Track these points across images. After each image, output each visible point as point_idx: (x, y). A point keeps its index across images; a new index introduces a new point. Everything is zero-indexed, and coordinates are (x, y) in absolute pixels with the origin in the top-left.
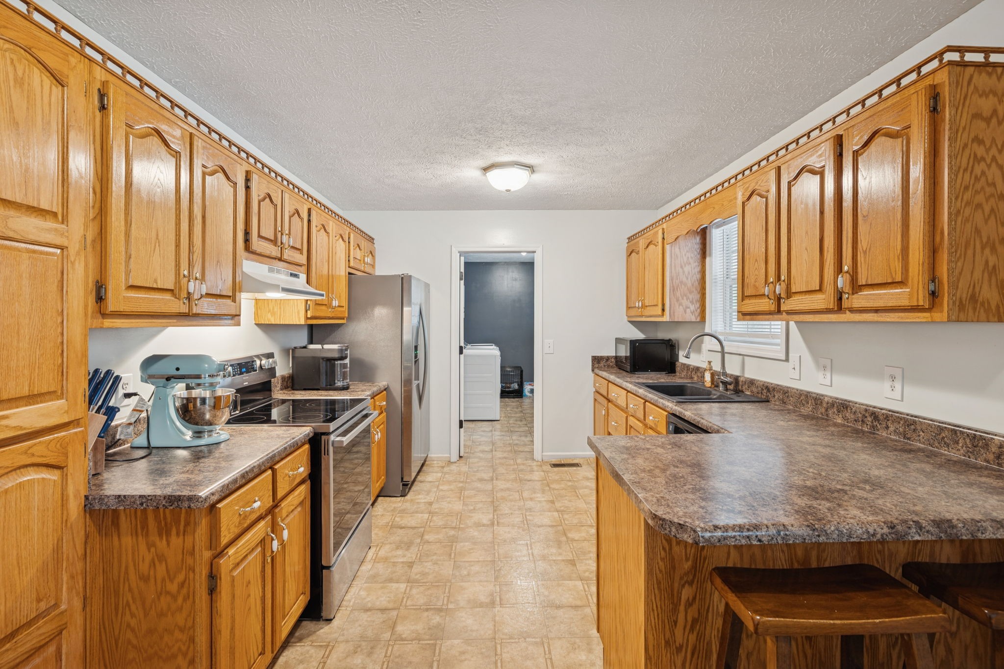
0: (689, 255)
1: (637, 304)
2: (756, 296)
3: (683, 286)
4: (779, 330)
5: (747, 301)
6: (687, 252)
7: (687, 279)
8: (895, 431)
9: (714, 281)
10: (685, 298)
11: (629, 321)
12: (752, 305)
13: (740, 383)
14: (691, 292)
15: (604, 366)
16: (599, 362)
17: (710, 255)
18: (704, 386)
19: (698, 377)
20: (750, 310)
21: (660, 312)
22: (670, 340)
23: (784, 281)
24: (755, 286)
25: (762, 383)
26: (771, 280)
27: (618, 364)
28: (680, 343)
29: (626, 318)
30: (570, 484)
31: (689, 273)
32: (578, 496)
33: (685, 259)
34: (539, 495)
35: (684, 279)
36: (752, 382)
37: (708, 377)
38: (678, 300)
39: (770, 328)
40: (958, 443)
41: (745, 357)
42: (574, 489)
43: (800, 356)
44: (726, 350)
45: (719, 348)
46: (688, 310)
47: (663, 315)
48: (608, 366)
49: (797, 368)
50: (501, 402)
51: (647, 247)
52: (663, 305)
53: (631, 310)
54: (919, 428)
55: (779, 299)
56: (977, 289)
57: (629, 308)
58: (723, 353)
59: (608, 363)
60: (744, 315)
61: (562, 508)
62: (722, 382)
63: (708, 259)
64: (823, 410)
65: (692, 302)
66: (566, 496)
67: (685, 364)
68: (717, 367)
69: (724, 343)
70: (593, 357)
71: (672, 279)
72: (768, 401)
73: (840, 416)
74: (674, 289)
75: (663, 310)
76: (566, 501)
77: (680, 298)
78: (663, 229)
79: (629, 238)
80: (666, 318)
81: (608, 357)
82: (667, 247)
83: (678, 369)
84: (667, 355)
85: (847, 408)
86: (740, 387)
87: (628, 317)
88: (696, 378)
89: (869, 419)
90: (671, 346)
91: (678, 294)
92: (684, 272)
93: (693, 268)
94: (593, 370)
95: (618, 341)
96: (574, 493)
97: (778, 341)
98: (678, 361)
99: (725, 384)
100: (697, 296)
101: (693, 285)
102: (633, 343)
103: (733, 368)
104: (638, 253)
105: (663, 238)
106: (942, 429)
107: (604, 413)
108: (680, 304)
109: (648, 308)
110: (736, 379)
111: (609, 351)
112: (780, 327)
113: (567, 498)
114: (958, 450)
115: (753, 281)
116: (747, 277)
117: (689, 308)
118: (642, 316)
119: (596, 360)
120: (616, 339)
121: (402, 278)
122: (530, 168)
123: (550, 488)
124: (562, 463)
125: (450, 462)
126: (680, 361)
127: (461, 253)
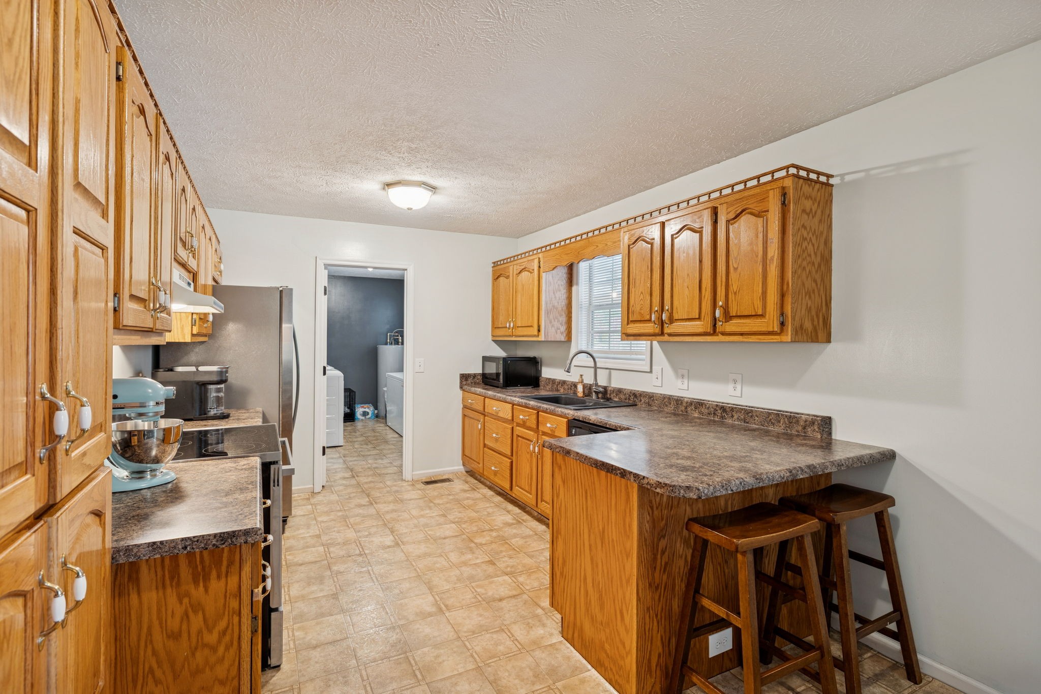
0: (559, 282)
1: (508, 324)
2: (641, 321)
3: (555, 310)
4: (644, 348)
5: (631, 325)
6: (558, 280)
7: (558, 303)
8: (738, 418)
9: (580, 306)
10: (556, 320)
11: (493, 340)
12: (634, 328)
13: (609, 392)
14: (561, 315)
15: (472, 383)
16: (466, 380)
17: (577, 284)
18: (578, 396)
19: (564, 389)
20: (635, 332)
21: (536, 333)
22: (535, 358)
23: (668, 310)
24: (640, 313)
25: (629, 391)
26: (656, 309)
27: (487, 380)
28: (543, 361)
29: (490, 338)
31: (559, 299)
32: (464, 507)
33: (557, 287)
34: (427, 511)
35: (556, 304)
36: (620, 391)
37: (580, 388)
38: (551, 322)
39: (631, 347)
40: (780, 422)
41: (612, 371)
42: (457, 501)
43: (662, 368)
44: (598, 365)
45: (592, 364)
46: (558, 331)
47: (538, 336)
48: (475, 383)
49: (660, 377)
50: (345, 426)
51: (520, 273)
52: (539, 326)
53: (497, 330)
54: (754, 414)
55: (662, 323)
56: (803, 322)
57: (495, 327)
58: (596, 368)
59: (476, 379)
60: (627, 336)
61: (456, 519)
62: (595, 392)
63: (574, 288)
64: (683, 408)
65: (561, 324)
67: (550, 379)
68: (589, 380)
69: (597, 360)
70: (461, 374)
71: (546, 304)
72: (636, 405)
73: (697, 411)
74: (548, 313)
75: (539, 331)
77: (553, 321)
78: (539, 258)
79: (494, 263)
80: (542, 338)
81: (475, 374)
82: (544, 275)
83: (542, 383)
84: (531, 371)
85: (702, 405)
86: (608, 396)
87: (493, 336)
88: (562, 390)
89: (719, 411)
90: (534, 362)
91: (551, 317)
92: (555, 297)
93: (562, 294)
94: (461, 387)
95: (485, 359)
96: (459, 505)
97: (644, 357)
98: (541, 376)
99: (597, 393)
100: (563, 319)
101: (562, 310)
102: (504, 359)
103: (602, 382)
104: (508, 277)
105: (540, 267)
106: (770, 414)
107: (480, 427)
108: (553, 326)
109: (520, 329)
110: (605, 388)
111: (476, 368)
112: (645, 345)
113: (455, 510)
114: (780, 426)
115: (638, 309)
116: (633, 306)
117: (559, 329)
118: (512, 336)
119: (464, 378)
120: (483, 357)
121: (281, 292)
122: (433, 189)
123: (434, 503)
124: (433, 479)
125: (313, 493)
126: (543, 376)
127: (326, 266)
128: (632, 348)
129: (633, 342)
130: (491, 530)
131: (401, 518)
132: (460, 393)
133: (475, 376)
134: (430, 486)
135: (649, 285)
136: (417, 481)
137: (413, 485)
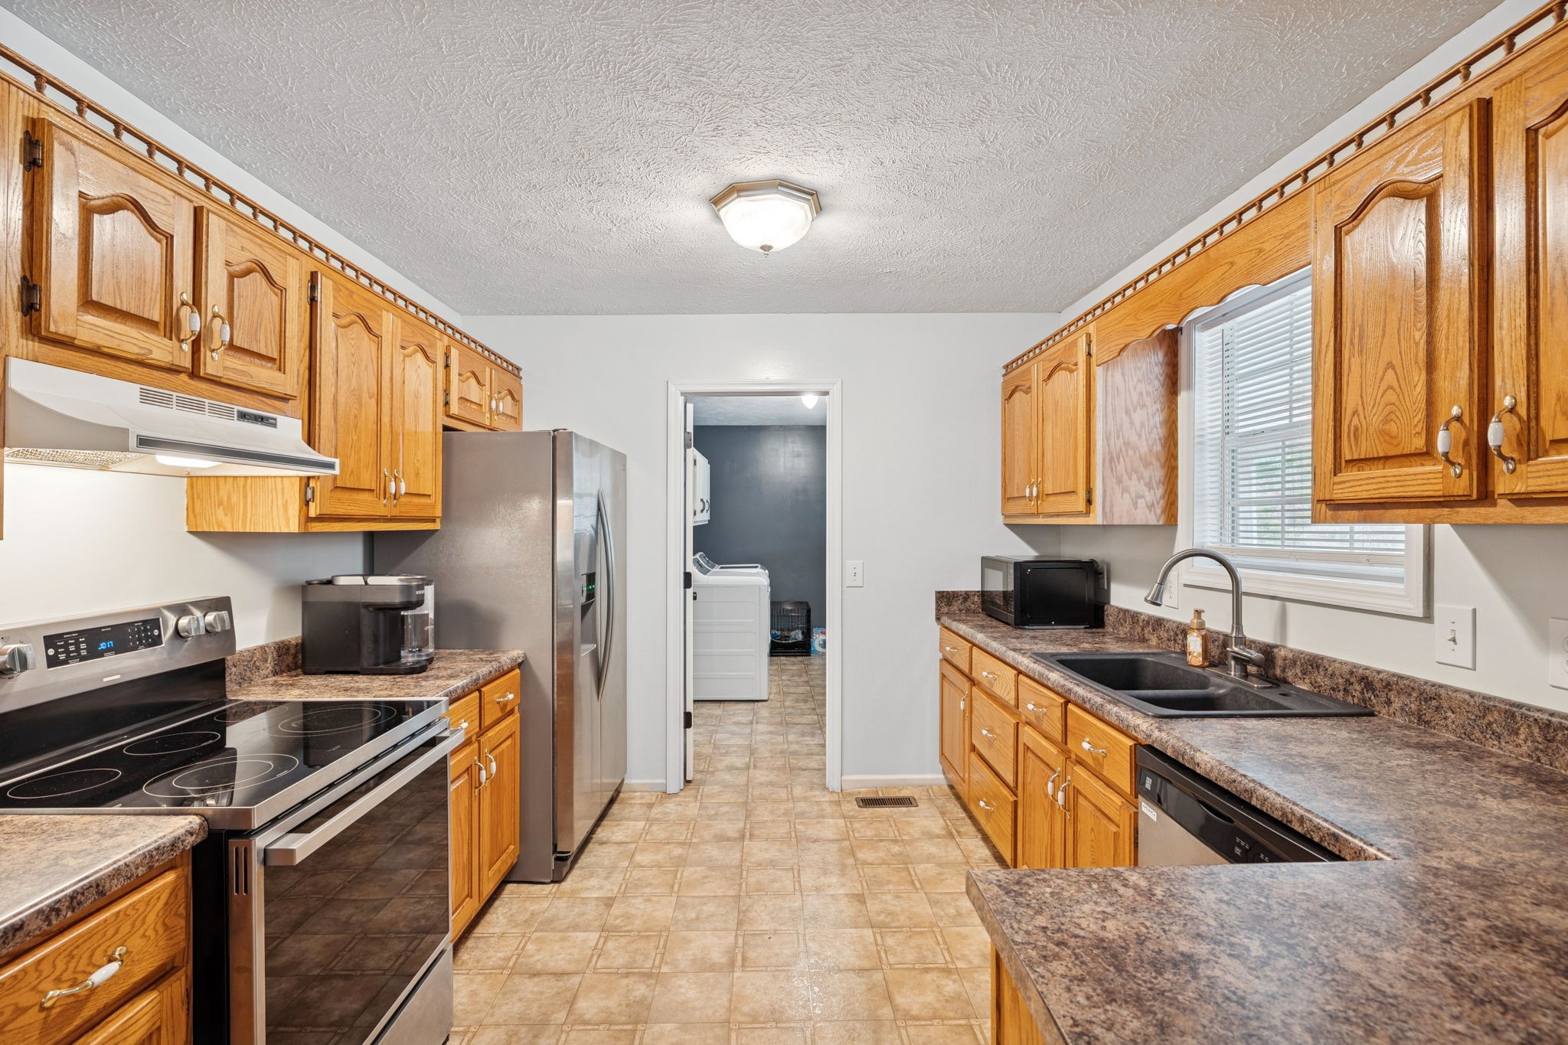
0: (1142, 387)
1: (1028, 490)
2: (1386, 458)
3: (1131, 452)
4: (1402, 546)
5: (1349, 475)
6: (1139, 381)
7: (1140, 436)
9: (1197, 440)
10: (1134, 476)
11: (1006, 525)
12: (1359, 484)
13: (1279, 662)
14: (1147, 465)
15: (960, 610)
16: (949, 604)
17: (1190, 386)
18: (1187, 663)
19: (1160, 638)
20: (1365, 495)
21: (1081, 506)
22: (1092, 563)
23: (1510, 413)
24: (1383, 432)
25: (1346, 669)
26: (1456, 411)
27: (987, 606)
28: (1112, 568)
29: (1000, 519)
30: (896, 849)
31: (1142, 426)
32: (913, 884)
33: (1135, 398)
34: (834, 880)
35: (1134, 439)
36: (1313, 664)
37: (1195, 644)
38: (1120, 481)
41: (1289, 605)
42: (905, 862)
43: (1474, 611)
44: (1245, 586)
45: (1228, 584)
46: (1141, 502)
47: (1088, 513)
48: (968, 610)
49: (1464, 638)
50: (771, 663)
51: (1050, 376)
52: (1089, 492)
53: (1011, 503)
55: (1485, 460)
57: (1007, 499)
58: (1237, 593)
59: (968, 603)
60: (1333, 508)
61: (882, 917)
62: (1235, 658)
63: (1182, 398)
65: (1149, 485)
66: (889, 882)
67: (1126, 611)
68: (1220, 622)
69: (1240, 572)
70: (938, 593)
71: (1107, 437)
72: (1372, 714)
74: (1111, 460)
75: (1089, 502)
76: (889, 897)
77: (1125, 477)
78: (1089, 335)
79: (1006, 367)
80: (1097, 518)
81: (967, 593)
82: (1098, 372)
83: (1110, 620)
84: (1088, 592)
86: (1278, 672)
87: (1006, 516)
88: (1154, 641)
90: (1094, 572)
91: (1120, 468)
92: (1132, 423)
93: (1151, 416)
94: (938, 619)
95: (988, 563)
96: (904, 874)
97: (1399, 571)
98: (1108, 603)
99: (1242, 662)
100: (1158, 473)
101: (1151, 451)
102: (1020, 567)
103: (1259, 627)
104: (1028, 391)
105: (1089, 354)
107: (962, 708)
108: (1125, 490)
109: (1052, 499)
110: (1268, 651)
111: (970, 582)
112: (1402, 537)
113: (891, 887)
115: (1376, 421)
116: (1356, 412)
117: (1143, 497)
118: (1038, 515)
119: (945, 599)
120: (983, 558)
121: (554, 438)
122: (813, 197)
123: (856, 860)
124: (881, 795)
125: (665, 795)
126: (1113, 602)
127: (688, 397)
128: (1356, 545)
129: (1358, 527)
130: (947, 971)
131: (776, 885)
132: (937, 628)
133: (967, 596)
134: (869, 812)
135: (1420, 336)
136: (850, 794)
137: (838, 803)
